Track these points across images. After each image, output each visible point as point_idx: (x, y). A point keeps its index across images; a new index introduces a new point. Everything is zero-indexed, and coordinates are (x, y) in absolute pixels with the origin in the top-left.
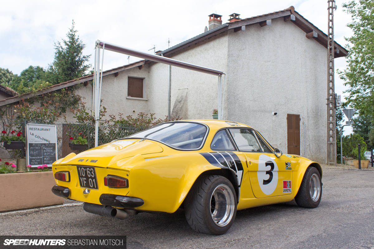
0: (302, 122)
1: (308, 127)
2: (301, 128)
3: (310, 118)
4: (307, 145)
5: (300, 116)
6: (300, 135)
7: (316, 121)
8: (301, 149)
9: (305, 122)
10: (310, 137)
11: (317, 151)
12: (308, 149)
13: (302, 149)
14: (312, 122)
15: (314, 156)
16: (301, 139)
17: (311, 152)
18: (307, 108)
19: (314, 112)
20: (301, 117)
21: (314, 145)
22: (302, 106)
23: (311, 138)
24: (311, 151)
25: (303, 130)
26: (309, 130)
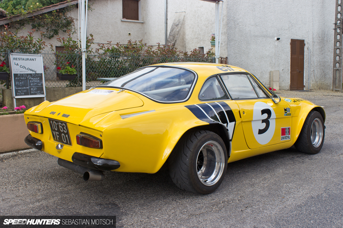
0: (307, 48)
1: (313, 52)
2: (305, 53)
3: (316, 44)
4: (312, 70)
5: (305, 41)
6: (305, 61)
7: (321, 46)
8: (304, 75)
9: (309, 47)
10: (315, 62)
11: (322, 76)
12: (313, 75)
13: (306, 75)
14: (317, 48)
15: (318, 82)
16: (305, 64)
17: (316, 78)
18: (312, 33)
19: (319, 38)
20: (305, 42)
21: (319, 70)
22: (307, 30)
23: (316, 64)
24: (316, 77)
25: (308, 56)
26: (314, 55)
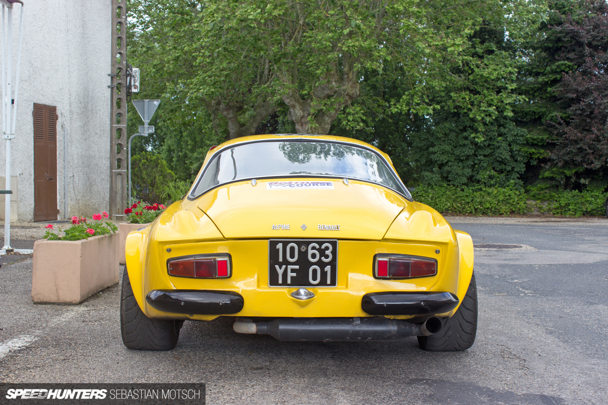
0: (61, 124)
1: (70, 136)
2: (59, 137)
3: (75, 117)
4: (70, 175)
5: (57, 109)
6: (57, 154)
7: (84, 122)
8: (58, 186)
9: (65, 123)
10: (74, 158)
11: (87, 189)
12: (72, 185)
13: (60, 186)
14: (77, 125)
15: (81, 201)
16: (58, 162)
17: (77, 193)
18: (69, 91)
19: (80, 103)
20: (58, 113)
21: (82, 176)
22: (61, 85)
23: (76, 161)
24: (76, 191)
25: (63, 143)
26: (72, 141)
